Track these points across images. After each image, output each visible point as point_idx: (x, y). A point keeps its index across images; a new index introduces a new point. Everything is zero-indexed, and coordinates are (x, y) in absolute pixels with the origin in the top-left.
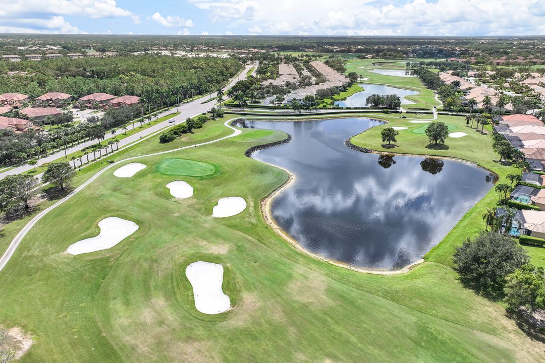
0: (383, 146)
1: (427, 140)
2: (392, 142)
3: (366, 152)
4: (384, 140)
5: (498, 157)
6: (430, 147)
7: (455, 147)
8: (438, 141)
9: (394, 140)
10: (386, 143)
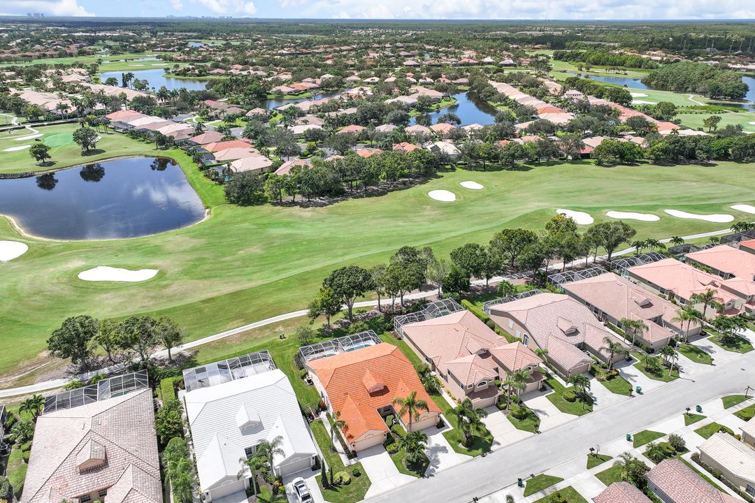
0: (41, 165)
1: (79, 147)
2: (47, 160)
3: (30, 176)
4: (38, 160)
5: (154, 146)
6: (84, 154)
7: (110, 149)
8: (90, 147)
9: (49, 157)
10: (41, 161)
